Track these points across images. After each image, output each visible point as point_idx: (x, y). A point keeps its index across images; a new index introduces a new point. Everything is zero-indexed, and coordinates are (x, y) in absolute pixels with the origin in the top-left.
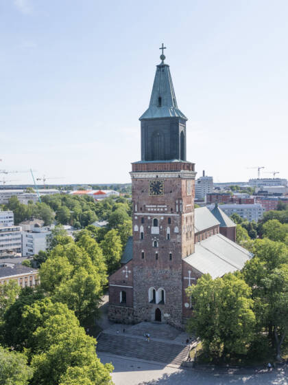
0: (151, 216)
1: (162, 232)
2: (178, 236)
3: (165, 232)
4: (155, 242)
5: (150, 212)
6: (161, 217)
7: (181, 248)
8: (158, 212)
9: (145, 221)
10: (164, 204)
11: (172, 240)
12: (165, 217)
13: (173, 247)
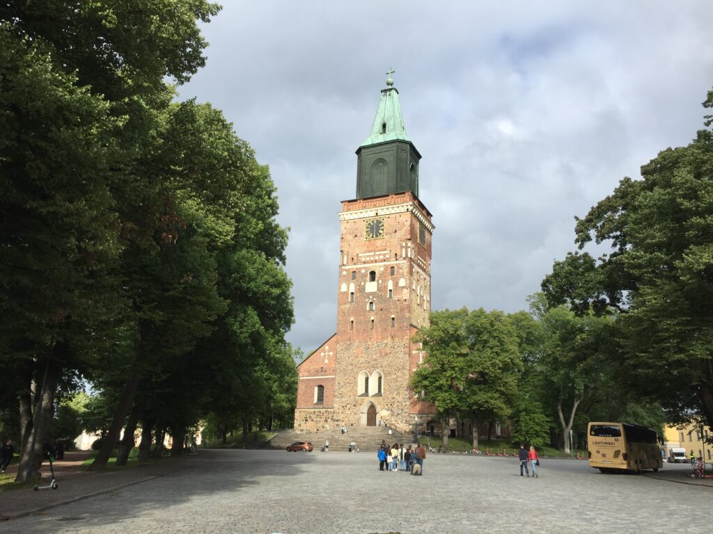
0: (365, 268)
1: (382, 288)
2: (405, 291)
3: (386, 287)
4: (371, 303)
5: (365, 262)
7: (407, 307)
8: (376, 261)
9: (357, 276)
10: (385, 250)
11: (395, 298)
12: (386, 267)
13: (397, 307)
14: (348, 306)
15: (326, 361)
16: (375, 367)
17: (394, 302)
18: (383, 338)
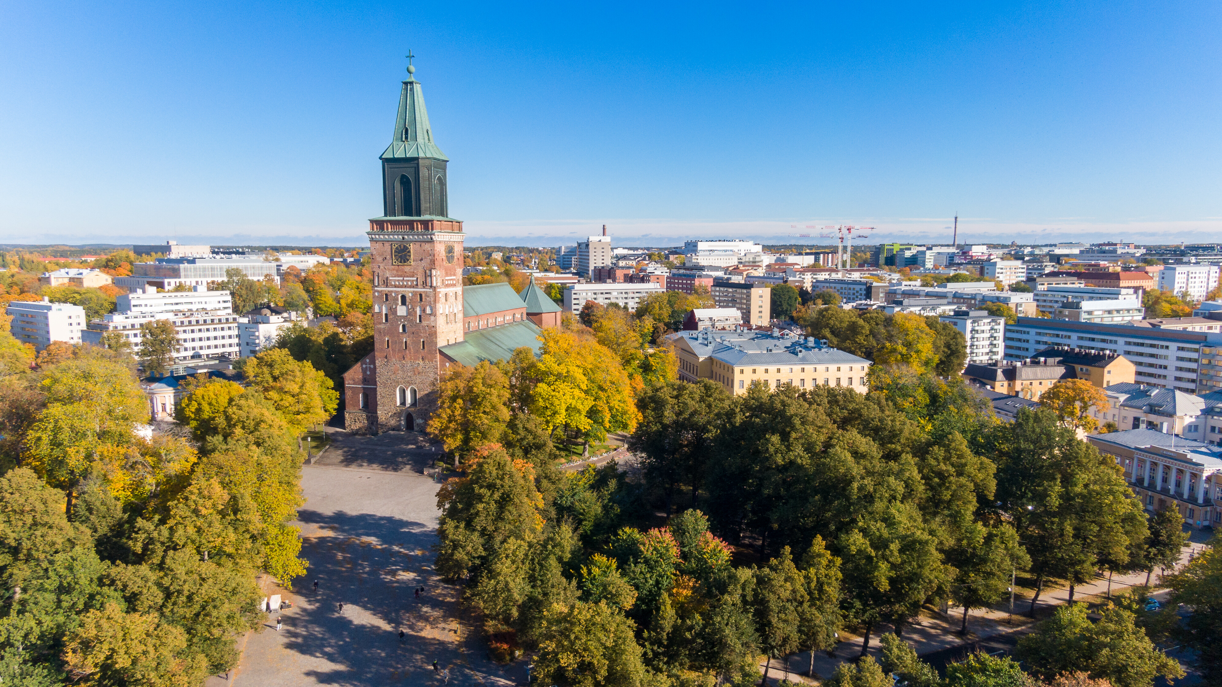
0: (396, 292)
1: (411, 313)
2: (432, 318)
3: (416, 313)
4: (404, 326)
5: (395, 286)
6: (409, 292)
7: (436, 332)
8: (405, 287)
9: (389, 298)
10: (413, 276)
11: (424, 323)
12: (414, 294)
13: (426, 332)
14: (382, 326)
15: (368, 373)
16: (410, 383)
17: (424, 327)
18: (415, 359)
